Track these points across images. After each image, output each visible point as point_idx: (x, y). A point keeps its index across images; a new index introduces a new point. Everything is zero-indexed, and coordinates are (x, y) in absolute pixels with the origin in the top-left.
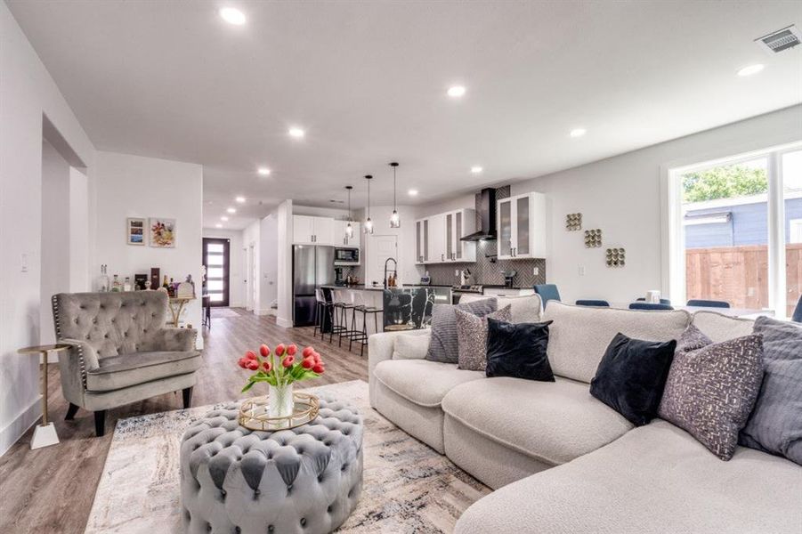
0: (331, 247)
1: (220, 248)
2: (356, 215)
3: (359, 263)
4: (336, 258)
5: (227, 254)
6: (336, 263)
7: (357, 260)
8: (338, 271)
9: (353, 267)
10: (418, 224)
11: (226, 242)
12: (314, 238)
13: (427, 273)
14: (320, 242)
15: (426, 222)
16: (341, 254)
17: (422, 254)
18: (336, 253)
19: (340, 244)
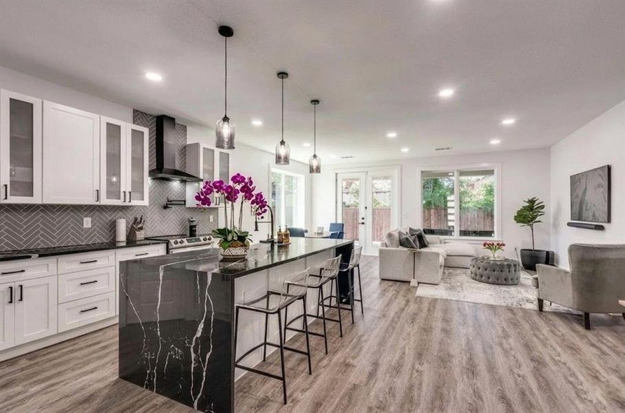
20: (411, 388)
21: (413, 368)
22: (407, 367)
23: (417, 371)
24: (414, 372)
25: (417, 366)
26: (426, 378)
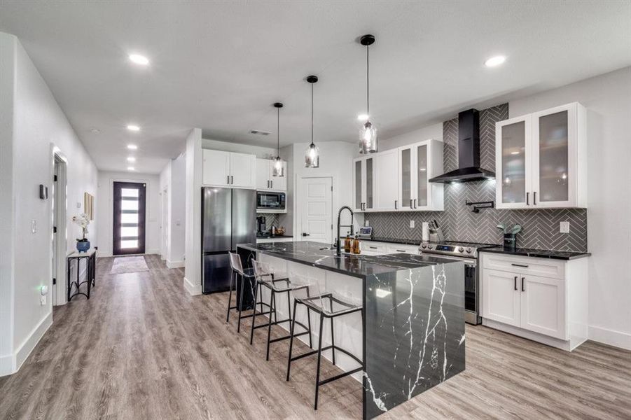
0: (253, 191)
1: (135, 193)
2: (283, 151)
3: (285, 211)
4: (259, 204)
5: (142, 199)
6: (259, 211)
7: (283, 207)
8: (261, 220)
9: (278, 215)
10: (358, 164)
11: (142, 187)
12: (230, 179)
13: (367, 222)
14: (239, 184)
15: (370, 161)
16: (264, 199)
17: (364, 199)
18: (258, 199)
19: (264, 188)
20: (164, 356)
21: (171, 369)
22: (176, 368)
23: (165, 369)
24: (167, 367)
25: (168, 372)
26: (154, 366)
